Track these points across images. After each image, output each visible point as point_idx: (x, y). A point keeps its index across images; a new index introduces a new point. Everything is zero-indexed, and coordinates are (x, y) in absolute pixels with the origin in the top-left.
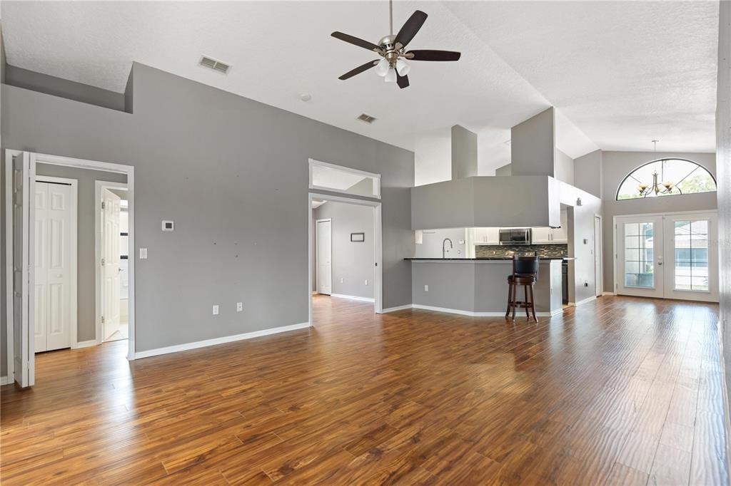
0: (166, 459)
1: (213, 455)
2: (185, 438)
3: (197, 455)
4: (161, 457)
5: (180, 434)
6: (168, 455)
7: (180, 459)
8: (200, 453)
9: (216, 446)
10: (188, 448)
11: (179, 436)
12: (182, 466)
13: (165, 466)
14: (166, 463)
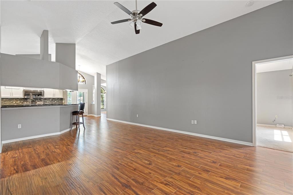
0: (237, 187)
1: (222, 176)
2: (222, 188)
3: (226, 180)
4: (238, 189)
5: (221, 191)
6: (235, 187)
7: (233, 184)
8: (225, 180)
9: (218, 177)
10: (226, 184)
11: (222, 190)
12: (235, 181)
13: (240, 185)
14: (238, 186)
